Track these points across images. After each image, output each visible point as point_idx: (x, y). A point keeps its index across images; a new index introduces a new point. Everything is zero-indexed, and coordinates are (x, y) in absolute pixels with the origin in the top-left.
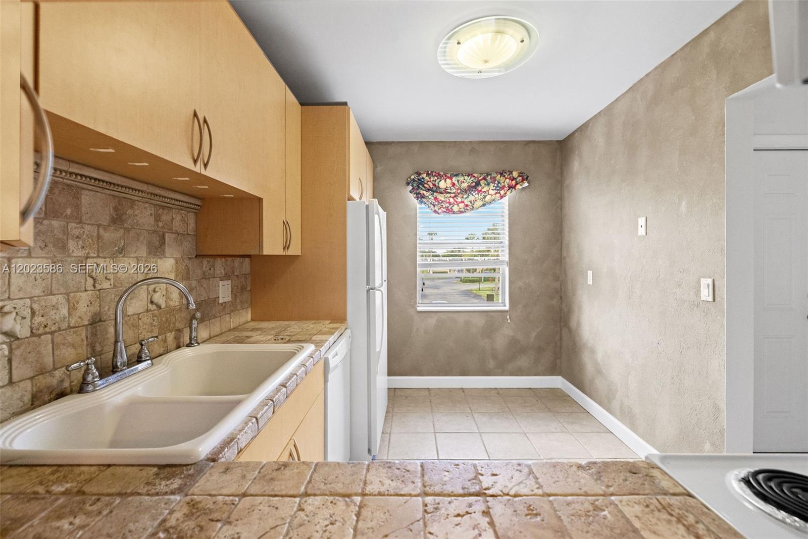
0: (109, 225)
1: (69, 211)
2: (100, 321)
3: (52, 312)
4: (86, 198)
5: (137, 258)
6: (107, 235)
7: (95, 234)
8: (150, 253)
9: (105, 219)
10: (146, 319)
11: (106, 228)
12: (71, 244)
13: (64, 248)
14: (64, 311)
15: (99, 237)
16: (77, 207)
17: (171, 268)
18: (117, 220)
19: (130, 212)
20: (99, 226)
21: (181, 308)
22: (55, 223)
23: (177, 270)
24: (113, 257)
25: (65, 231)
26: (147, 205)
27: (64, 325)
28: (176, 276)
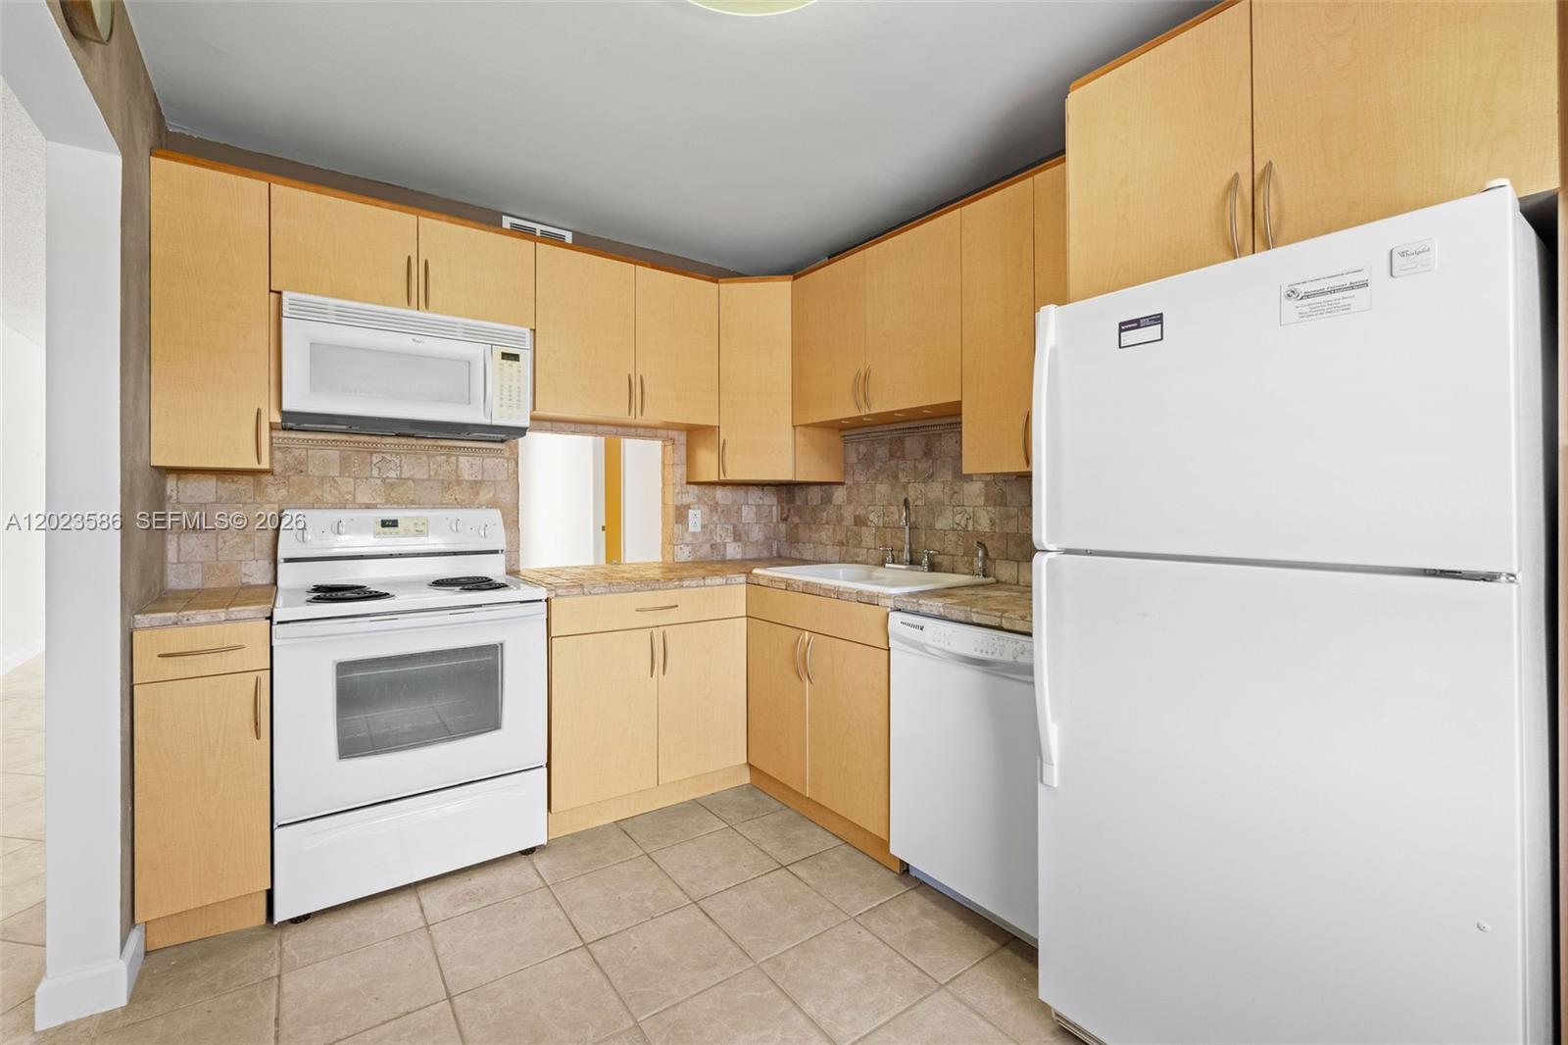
0: (922, 458)
1: (899, 454)
2: (916, 528)
3: (891, 516)
4: (907, 444)
5: (943, 482)
6: (921, 466)
7: (912, 466)
8: (955, 477)
9: (919, 454)
10: (952, 537)
11: (919, 461)
12: (900, 475)
13: (896, 477)
14: (897, 517)
15: (915, 468)
16: (903, 449)
17: (978, 491)
18: (928, 453)
19: (937, 444)
20: (915, 460)
21: (992, 536)
22: (892, 462)
23: (987, 494)
24: (925, 482)
25: (897, 466)
26: (952, 434)
27: (897, 526)
28: (986, 500)
